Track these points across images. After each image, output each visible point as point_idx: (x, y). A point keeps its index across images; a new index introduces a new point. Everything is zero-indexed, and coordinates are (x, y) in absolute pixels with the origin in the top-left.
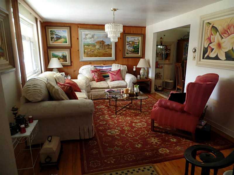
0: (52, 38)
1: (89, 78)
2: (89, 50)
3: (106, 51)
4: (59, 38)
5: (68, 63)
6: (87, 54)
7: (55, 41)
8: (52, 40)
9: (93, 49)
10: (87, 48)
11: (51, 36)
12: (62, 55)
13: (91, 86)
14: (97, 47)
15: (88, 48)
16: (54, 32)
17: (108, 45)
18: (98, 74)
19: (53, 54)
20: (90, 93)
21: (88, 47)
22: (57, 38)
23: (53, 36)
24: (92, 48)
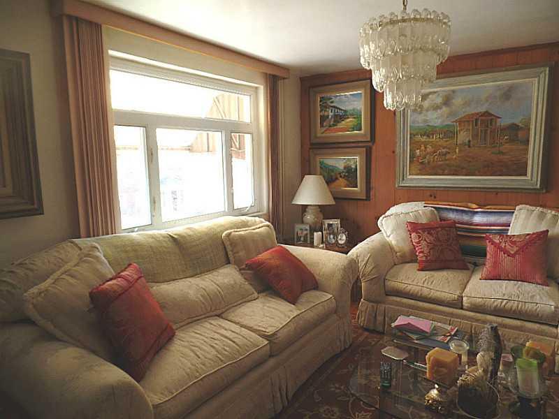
0: (323, 119)
1: (396, 249)
2: (430, 149)
3: (501, 153)
4: (340, 117)
5: (358, 190)
6: (422, 163)
7: (330, 126)
8: (322, 125)
9: (445, 144)
10: (423, 143)
11: (321, 114)
12: (345, 168)
13: (388, 283)
14: (463, 137)
15: (425, 144)
16: (328, 102)
17: (514, 128)
18: (438, 239)
19: (321, 163)
20: (382, 307)
21: (424, 139)
22: (335, 116)
23: (326, 114)
24: (442, 142)
